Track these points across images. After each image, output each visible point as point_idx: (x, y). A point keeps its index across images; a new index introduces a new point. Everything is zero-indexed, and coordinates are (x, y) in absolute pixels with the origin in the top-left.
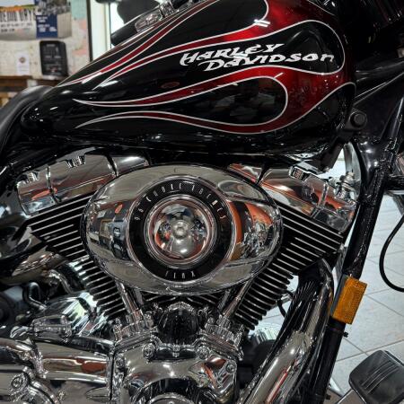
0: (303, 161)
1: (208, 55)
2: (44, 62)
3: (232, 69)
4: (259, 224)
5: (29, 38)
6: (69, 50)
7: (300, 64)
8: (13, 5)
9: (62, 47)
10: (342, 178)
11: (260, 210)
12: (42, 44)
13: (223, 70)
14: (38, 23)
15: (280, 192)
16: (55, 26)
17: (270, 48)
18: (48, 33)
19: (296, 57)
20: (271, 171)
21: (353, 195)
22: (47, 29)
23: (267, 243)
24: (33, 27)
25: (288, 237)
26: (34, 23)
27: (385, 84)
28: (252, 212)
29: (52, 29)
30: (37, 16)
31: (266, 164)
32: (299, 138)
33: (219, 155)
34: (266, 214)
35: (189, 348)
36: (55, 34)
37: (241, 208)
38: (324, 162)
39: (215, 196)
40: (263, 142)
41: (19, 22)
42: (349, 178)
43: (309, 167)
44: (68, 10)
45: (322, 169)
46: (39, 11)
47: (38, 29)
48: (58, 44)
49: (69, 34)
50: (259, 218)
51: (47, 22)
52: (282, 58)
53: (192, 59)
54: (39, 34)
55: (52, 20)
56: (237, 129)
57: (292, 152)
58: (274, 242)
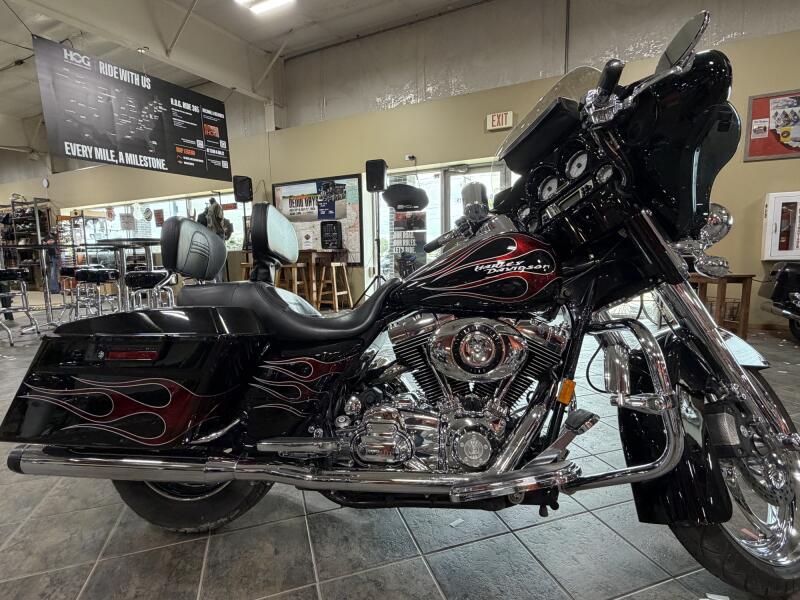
0: (538, 315)
1: (489, 266)
2: (323, 239)
3: (500, 273)
4: (516, 350)
5: (311, 219)
6: (343, 228)
7: (533, 270)
8: (300, 194)
9: (338, 226)
10: (561, 325)
11: (516, 341)
12: (323, 224)
13: (496, 273)
14: (319, 207)
15: (528, 332)
16: (334, 210)
17: (518, 263)
18: (327, 215)
19: (531, 267)
20: (521, 321)
21: (567, 335)
22: (327, 212)
23: (519, 359)
24: (316, 211)
25: (531, 356)
26: (316, 207)
27: (582, 274)
28: (513, 343)
29: (331, 212)
30: (319, 202)
31: (518, 317)
32: (536, 304)
33: (492, 312)
34: (519, 343)
35: (480, 414)
36: (333, 216)
37: (506, 339)
38: (550, 316)
39: (494, 332)
40: (516, 307)
41: (304, 207)
42: (564, 325)
43: (542, 319)
44: (344, 197)
45: (549, 320)
46: (321, 198)
47: (319, 212)
48: (335, 223)
49: (344, 215)
50: (516, 346)
51: (327, 207)
52: (524, 267)
53: (481, 268)
54: (320, 216)
55: (331, 205)
56: (502, 300)
57: (532, 311)
58: (523, 358)
